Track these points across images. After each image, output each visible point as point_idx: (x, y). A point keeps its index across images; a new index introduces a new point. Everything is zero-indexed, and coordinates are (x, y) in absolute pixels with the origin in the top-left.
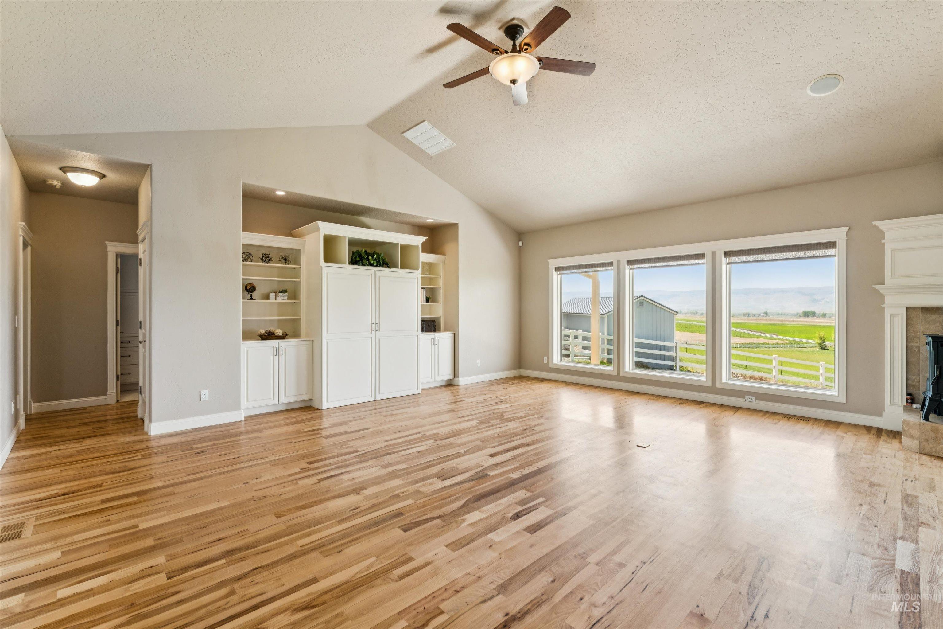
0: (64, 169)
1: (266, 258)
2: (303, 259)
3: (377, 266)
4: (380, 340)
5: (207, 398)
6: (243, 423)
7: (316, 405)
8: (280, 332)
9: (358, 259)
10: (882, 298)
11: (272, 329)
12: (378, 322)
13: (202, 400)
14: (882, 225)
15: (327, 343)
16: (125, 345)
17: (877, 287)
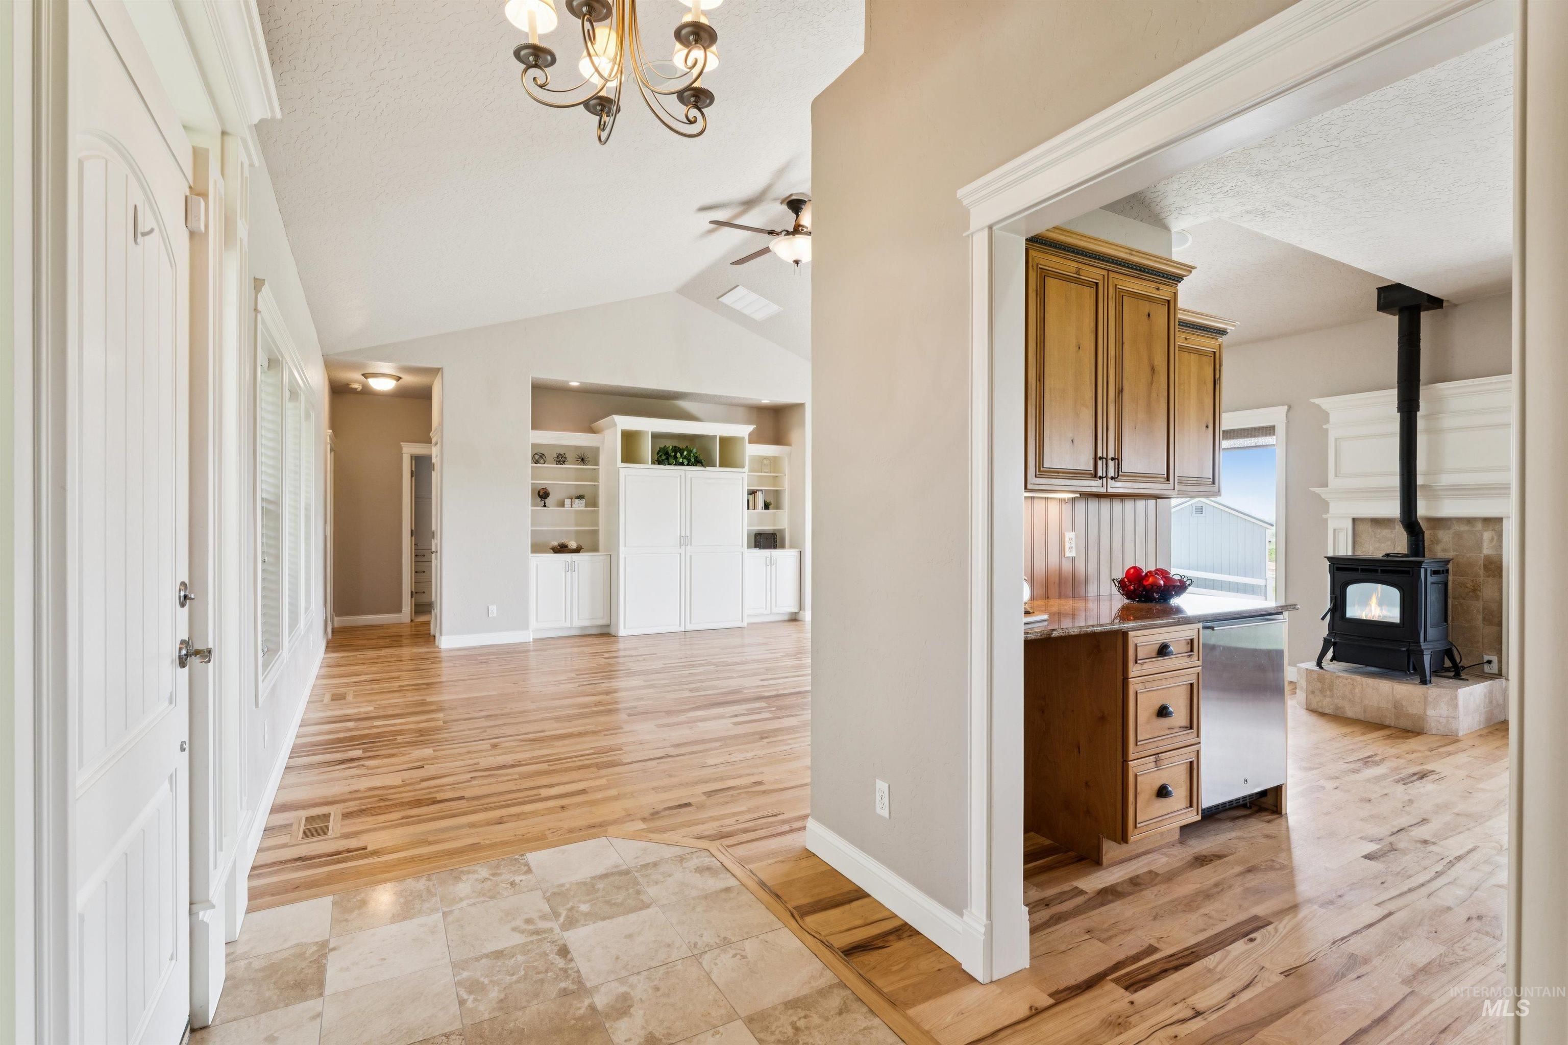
0: (365, 376)
1: (561, 459)
2: (602, 459)
3: (688, 465)
4: (691, 557)
5: (495, 614)
6: (531, 643)
7: (613, 631)
8: (573, 545)
9: (664, 457)
10: (1325, 505)
11: (564, 541)
12: (688, 534)
13: (490, 616)
14: (1325, 403)
15: (625, 558)
16: (420, 559)
17: (1318, 490)
